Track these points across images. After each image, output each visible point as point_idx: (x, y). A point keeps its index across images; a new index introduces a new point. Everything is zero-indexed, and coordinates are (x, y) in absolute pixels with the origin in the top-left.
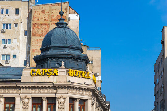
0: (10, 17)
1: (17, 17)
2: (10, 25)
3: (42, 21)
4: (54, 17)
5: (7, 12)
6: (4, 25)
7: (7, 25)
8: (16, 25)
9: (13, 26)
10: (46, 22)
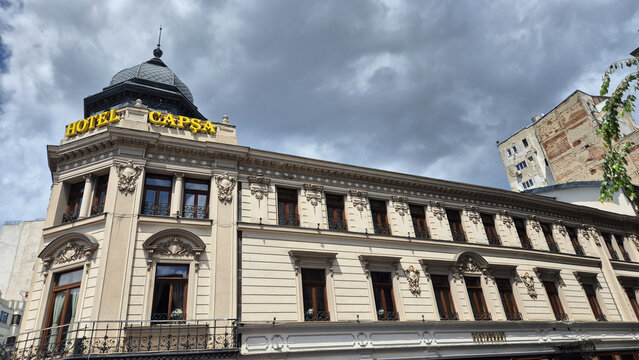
0: (520, 154)
1: (527, 150)
2: (524, 162)
3: (553, 134)
4: (567, 121)
5: (515, 150)
6: (517, 166)
7: (521, 164)
8: (531, 159)
9: (527, 161)
10: (559, 133)
